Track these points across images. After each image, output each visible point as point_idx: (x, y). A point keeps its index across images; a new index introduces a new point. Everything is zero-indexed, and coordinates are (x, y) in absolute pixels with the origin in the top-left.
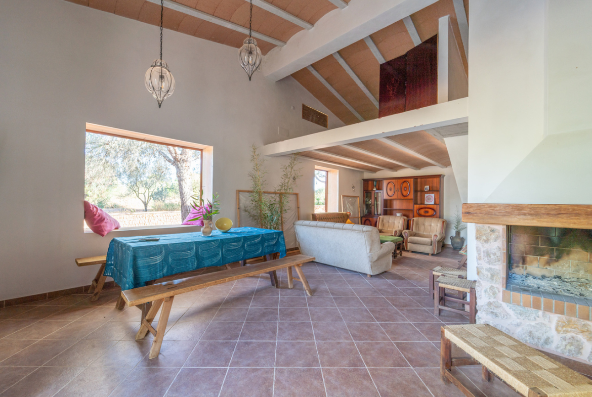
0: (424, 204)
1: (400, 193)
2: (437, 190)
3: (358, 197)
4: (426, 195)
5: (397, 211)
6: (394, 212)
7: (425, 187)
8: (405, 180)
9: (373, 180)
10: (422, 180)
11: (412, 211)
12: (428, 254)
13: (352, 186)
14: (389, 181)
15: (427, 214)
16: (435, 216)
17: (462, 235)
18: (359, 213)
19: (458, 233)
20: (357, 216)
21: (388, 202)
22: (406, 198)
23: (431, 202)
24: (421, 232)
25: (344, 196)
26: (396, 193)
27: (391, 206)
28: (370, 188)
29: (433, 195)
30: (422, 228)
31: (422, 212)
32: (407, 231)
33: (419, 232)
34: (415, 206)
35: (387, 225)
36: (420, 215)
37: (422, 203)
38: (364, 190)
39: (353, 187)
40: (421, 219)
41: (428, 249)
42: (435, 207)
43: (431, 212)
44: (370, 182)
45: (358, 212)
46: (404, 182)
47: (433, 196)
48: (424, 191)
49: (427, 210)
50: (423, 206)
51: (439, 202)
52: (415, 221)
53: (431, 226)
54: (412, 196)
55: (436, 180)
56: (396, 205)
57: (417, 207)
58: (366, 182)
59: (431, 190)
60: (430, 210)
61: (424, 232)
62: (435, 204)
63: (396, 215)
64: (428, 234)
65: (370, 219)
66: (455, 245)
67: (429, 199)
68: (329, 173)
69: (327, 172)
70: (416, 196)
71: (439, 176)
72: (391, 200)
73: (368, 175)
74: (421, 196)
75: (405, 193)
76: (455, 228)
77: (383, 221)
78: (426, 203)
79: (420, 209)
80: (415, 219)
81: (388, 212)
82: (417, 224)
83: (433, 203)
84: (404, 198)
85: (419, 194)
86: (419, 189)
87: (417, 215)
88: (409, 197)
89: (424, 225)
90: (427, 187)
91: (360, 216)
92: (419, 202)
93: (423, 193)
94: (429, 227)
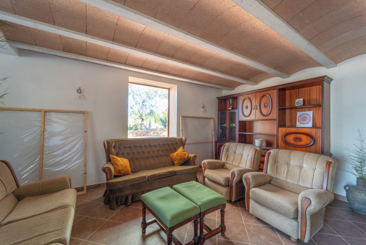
1: (258, 111)
2: (318, 106)
3: (212, 118)
4: (299, 114)
5: (257, 136)
7: (297, 100)
10: (293, 91)
13: (202, 105)
14: (245, 97)
15: (299, 143)
16: (313, 148)
18: (213, 137)
20: (210, 141)
21: (247, 124)
23: (308, 123)
24: (282, 176)
26: (253, 111)
27: (251, 130)
28: (227, 108)
29: (311, 113)
30: (283, 169)
31: (290, 139)
32: (250, 175)
33: (278, 177)
34: (281, 129)
35: (232, 157)
36: (288, 145)
37: (294, 126)
38: (219, 110)
39: (203, 107)
40: (283, 154)
41: (286, 225)
42: (313, 132)
43: (305, 141)
46: (264, 95)
47: (311, 115)
48: (295, 107)
49: (298, 136)
50: (292, 130)
51: (320, 124)
52: (271, 154)
53: (301, 167)
54: (275, 115)
55: (315, 90)
56: (257, 128)
57: (282, 131)
58: (223, 101)
59: (307, 105)
60: (304, 137)
61: (286, 178)
62: (314, 126)
64: (296, 183)
67: (304, 119)
68: (170, 90)
69: (169, 89)
70: (282, 115)
71: (320, 80)
73: (225, 93)
74: (291, 114)
75: (265, 111)
76: (354, 172)
77: (228, 150)
78: (298, 125)
79: (288, 134)
80: (272, 151)
81: (247, 137)
82: (275, 161)
83: (310, 125)
84: (265, 118)
85: (288, 112)
86: (287, 105)
87: (283, 145)
88: (271, 117)
89: (288, 164)
90: (300, 101)
91: (214, 141)
92: (288, 123)
93: (294, 110)
94: (297, 171)
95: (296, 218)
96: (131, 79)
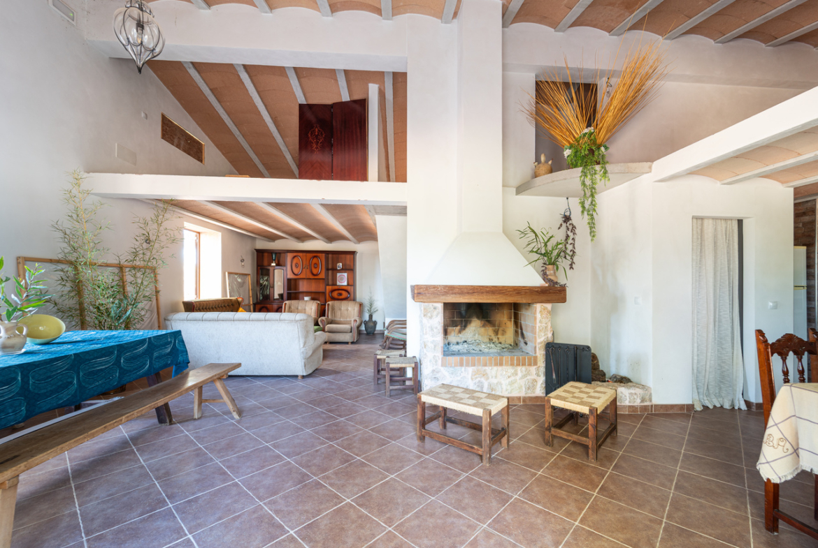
0: (336, 285)
1: (308, 271)
2: (350, 269)
3: (250, 275)
4: (338, 275)
5: (305, 294)
6: (301, 296)
7: (338, 264)
8: (315, 254)
9: (270, 252)
10: (334, 256)
11: (324, 293)
12: (347, 343)
13: (240, 258)
14: (295, 254)
15: (341, 297)
16: (349, 299)
17: (374, 319)
18: (251, 298)
19: (371, 316)
20: (248, 302)
21: (293, 282)
22: (316, 277)
24: (337, 319)
25: (229, 273)
26: (304, 270)
28: (266, 263)
29: (346, 274)
30: (338, 313)
31: (335, 294)
32: (323, 318)
33: (335, 319)
34: (328, 287)
36: (333, 299)
37: (334, 284)
38: (258, 266)
39: (242, 261)
40: (336, 303)
41: (347, 337)
42: (349, 288)
43: (345, 294)
44: (266, 254)
45: (249, 297)
46: (315, 257)
47: (346, 276)
48: (336, 269)
49: (340, 291)
50: (335, 287)
51: (352, 283)
52: (330, 305)
53: (347, 310)
54: (322, 276)
55: (348, 257)
56: (303, 286)
57: (329, 288)
58: (260, 254)
59: (343, 270)
60: (344, 293)
61: (341, 318)
62: (348, 285)
63: (303, 299)
64: (345, 320)
65: (268, 306)
66: (369, 330)
67: (342, 279)
68: (201, 235)
69: (199, 233)
70: (327, 275)
71: (353, 253)
72: (295, 280)
73: (263, 244)
74: (333, 275)
75: (315, 271)
76: (367, 311)
77: (290, 307)
78: (338, 283)
79: (333, 291)
80: (330, 303)
81: (293, 295)
82: (333, 309)
83: (345, 283)
84: (314, 277)
85: (330, 272)
86: (330, 267)
87: (330, 299)
88: (320, 277)
89: (340, 309)
90: (340, 265)
91: (251, 303)
92: (330, 282)
93: (335, 272)
94: (346, 312)
95: (351, 332)
96: (188, 225)
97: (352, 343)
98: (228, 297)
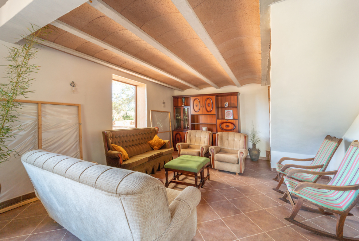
0: (224, 119)
1: (204, 109)
2: (235, 107)
3: (169, 112)
4: (226, 111)
5: (203, 125)
6: (201, 126)
8: (208, 97)
9: (181, 97)
10: (222, 97)
11: (216, 125)
12: (235, 173)
13: (163, 102)
14: (195, 98)
15: (228, 128)
16: (235, 130)
17: (257, 147)
18: (171, 127)
19: (254, 145)
20: (168, 130)
21: (195, 117)
22: (209, 113)
23: (231, 117)
24: (226, 147)
26: (201, 108)
27: (198, 121)
28: (179, 105)
29: (231, 111)
30: (226, 143)
31: (224, 126)
32: (213, 147)
33: (224, 147)
34: (218, 120)
35: (194, 140)
36: (223, 130)
37: (223, 118)
38: (174, 106)
39: (164, 103)
40: (224, 134)
41: (234, 168)
42: (234, 121)
43: (231, 127)
44: (179, 99)
45: (170, 126)
46: (208, 99)
47: (232, 112)
48: (224, 108)
49: (228, 124)
50: (224, 121)
51: (237, 117)
52: (219, 135)
53: (234, 140)
54: (214, 112)
55: (233, 97)
56: (202, 120)
57: (219, 121)
58: (176, 99)
59: (230, 107)
60: (230, 125)
61: (228, 147)
62: (234, 119)
63: (202, 130)
64: (232, 149)
65: (180, 132)
66: (253, 157)
67: (229, 114)
68: (138, 87)
69: (136, 86)
70: (218, 112)
71: (236, 94)
72: (197, 115)
73: (177, 93)
74: (222, 111)
75: (208, 109)
76: (251, 140)
77: (190, 135)
78: (226, 118)
79: (222, 123)
80: (219, 133)
81: (196, 126)
82: (222, 139)
83: (232, 118)
84: (208, 113)
85: (220, 110)
86: (220, 106)
87: (220, 130)
88: (212, 113)
89: (228, 139)
90: (226, 104)
91: (171, 130)
92: (220, 117)
93: (223, 109)
94: (232, 142)
95: (238, 163)
96: (114, 76)
97: (240, 174)
98: (151, 127)
